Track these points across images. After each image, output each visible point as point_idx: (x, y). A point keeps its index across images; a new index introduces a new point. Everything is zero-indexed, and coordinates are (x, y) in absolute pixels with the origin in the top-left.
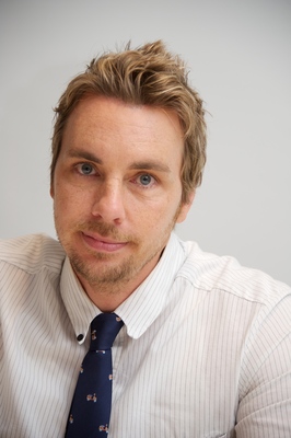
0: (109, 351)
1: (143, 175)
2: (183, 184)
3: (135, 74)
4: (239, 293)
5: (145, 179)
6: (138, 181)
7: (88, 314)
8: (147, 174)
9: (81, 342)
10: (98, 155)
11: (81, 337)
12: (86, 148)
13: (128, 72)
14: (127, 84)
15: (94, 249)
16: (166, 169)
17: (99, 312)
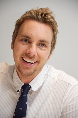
0: (27, 95)
1: (42, 44)
2: (51, 48)
3: (42, 15)
4: (65, 81)
5: (42, 45)
6: (40, 45)
7: (21, 84)
8: (43, 44)
9: (18, 92)
10: (30, 36)
11: (18, 91)
12: (27, 35)
13: (40, 14)
14: (40, 17)
15: (26, 66)
16: (48, 43)
17: (24, 84)
